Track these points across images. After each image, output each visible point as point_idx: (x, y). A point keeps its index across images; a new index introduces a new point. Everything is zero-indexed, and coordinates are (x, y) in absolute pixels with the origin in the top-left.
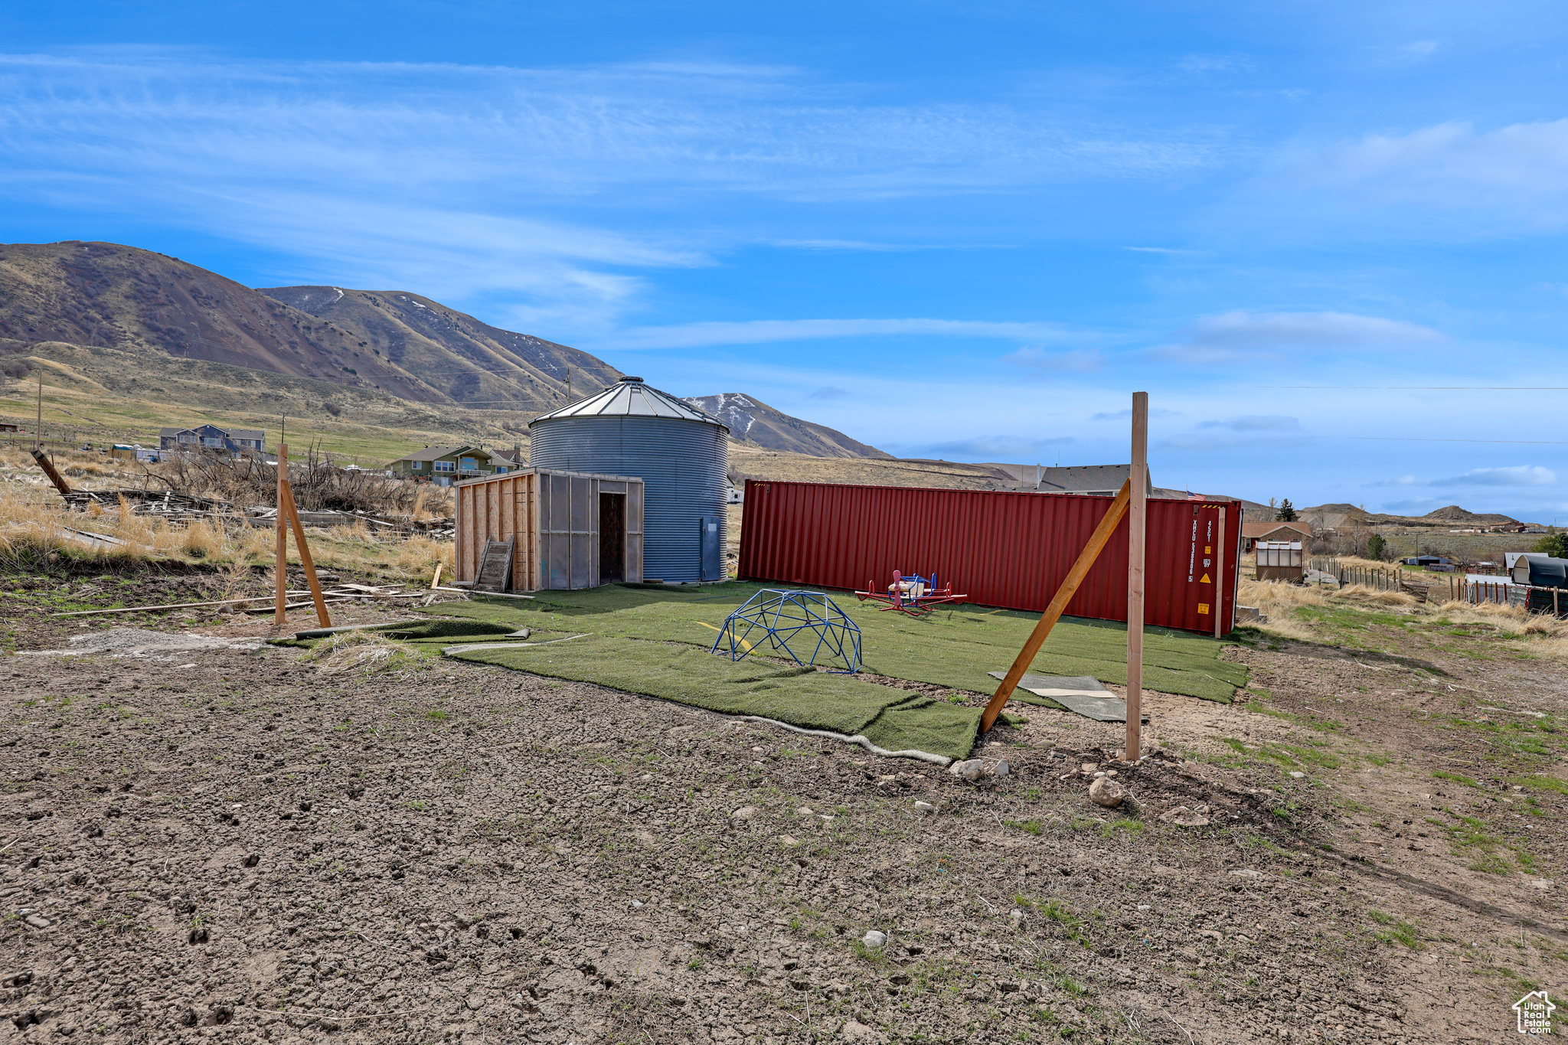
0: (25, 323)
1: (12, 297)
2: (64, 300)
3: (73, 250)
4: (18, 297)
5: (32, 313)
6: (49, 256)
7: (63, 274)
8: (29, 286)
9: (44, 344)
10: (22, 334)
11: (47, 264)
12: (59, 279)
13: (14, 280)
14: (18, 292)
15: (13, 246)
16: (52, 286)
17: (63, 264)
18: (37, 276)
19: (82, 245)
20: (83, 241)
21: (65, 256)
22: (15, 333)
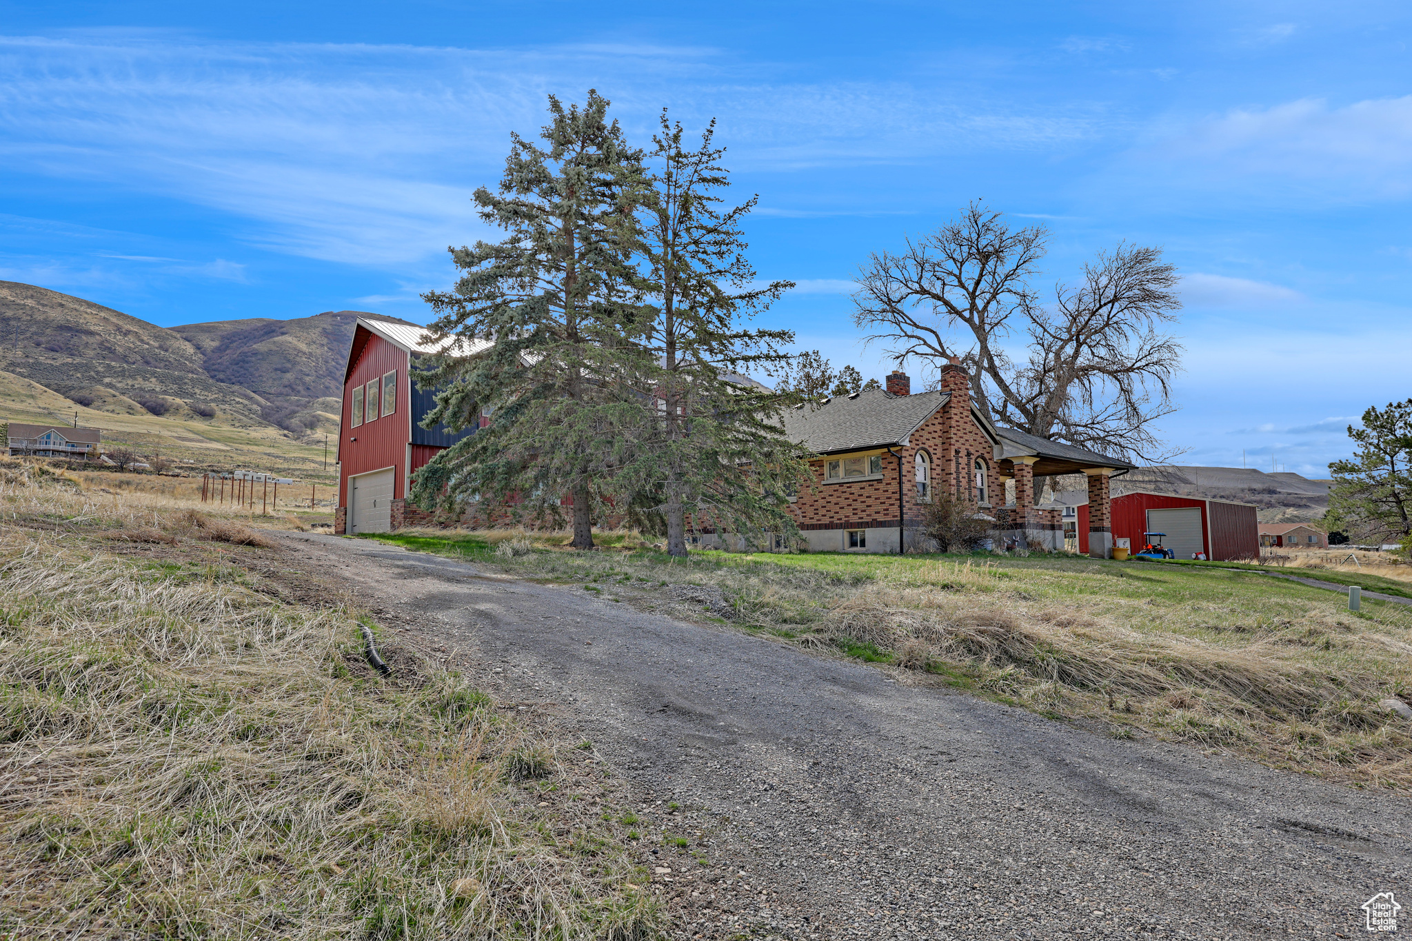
0: (304, 384)
1: (295, 364)
2: (327, 362)
3: (330, 320)
4: (299, 363)
5: (308, 375)
6: (316, 327)
7: (325, 341)
8: (305, 353)
9: (320, 400)
10: (303, 392)
11: (314, 334)
12: (323, 345)
13: (295, 349)
14: (298, 359)
15: (292, 321)
16: (318, 351)
17: (325, 333)
18: (308, 344)
19: (335, 316)
20: (335, 311)
21: (325, 326)
22: (299, 392)
